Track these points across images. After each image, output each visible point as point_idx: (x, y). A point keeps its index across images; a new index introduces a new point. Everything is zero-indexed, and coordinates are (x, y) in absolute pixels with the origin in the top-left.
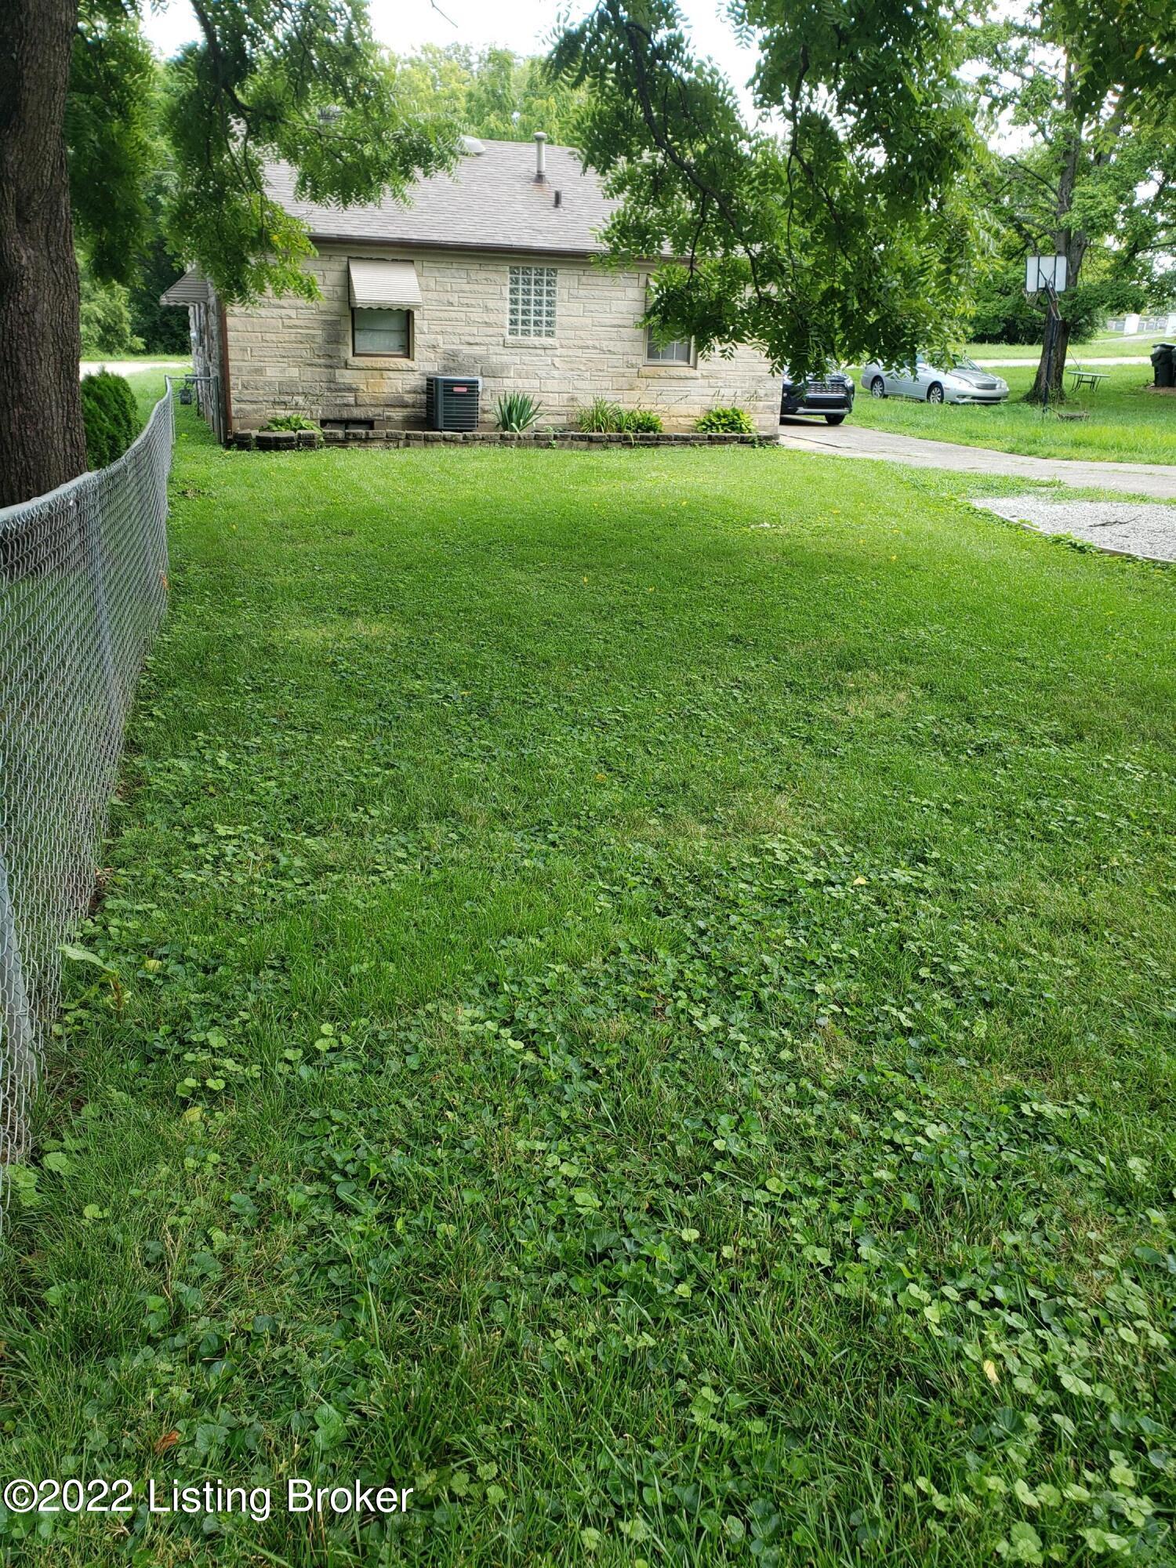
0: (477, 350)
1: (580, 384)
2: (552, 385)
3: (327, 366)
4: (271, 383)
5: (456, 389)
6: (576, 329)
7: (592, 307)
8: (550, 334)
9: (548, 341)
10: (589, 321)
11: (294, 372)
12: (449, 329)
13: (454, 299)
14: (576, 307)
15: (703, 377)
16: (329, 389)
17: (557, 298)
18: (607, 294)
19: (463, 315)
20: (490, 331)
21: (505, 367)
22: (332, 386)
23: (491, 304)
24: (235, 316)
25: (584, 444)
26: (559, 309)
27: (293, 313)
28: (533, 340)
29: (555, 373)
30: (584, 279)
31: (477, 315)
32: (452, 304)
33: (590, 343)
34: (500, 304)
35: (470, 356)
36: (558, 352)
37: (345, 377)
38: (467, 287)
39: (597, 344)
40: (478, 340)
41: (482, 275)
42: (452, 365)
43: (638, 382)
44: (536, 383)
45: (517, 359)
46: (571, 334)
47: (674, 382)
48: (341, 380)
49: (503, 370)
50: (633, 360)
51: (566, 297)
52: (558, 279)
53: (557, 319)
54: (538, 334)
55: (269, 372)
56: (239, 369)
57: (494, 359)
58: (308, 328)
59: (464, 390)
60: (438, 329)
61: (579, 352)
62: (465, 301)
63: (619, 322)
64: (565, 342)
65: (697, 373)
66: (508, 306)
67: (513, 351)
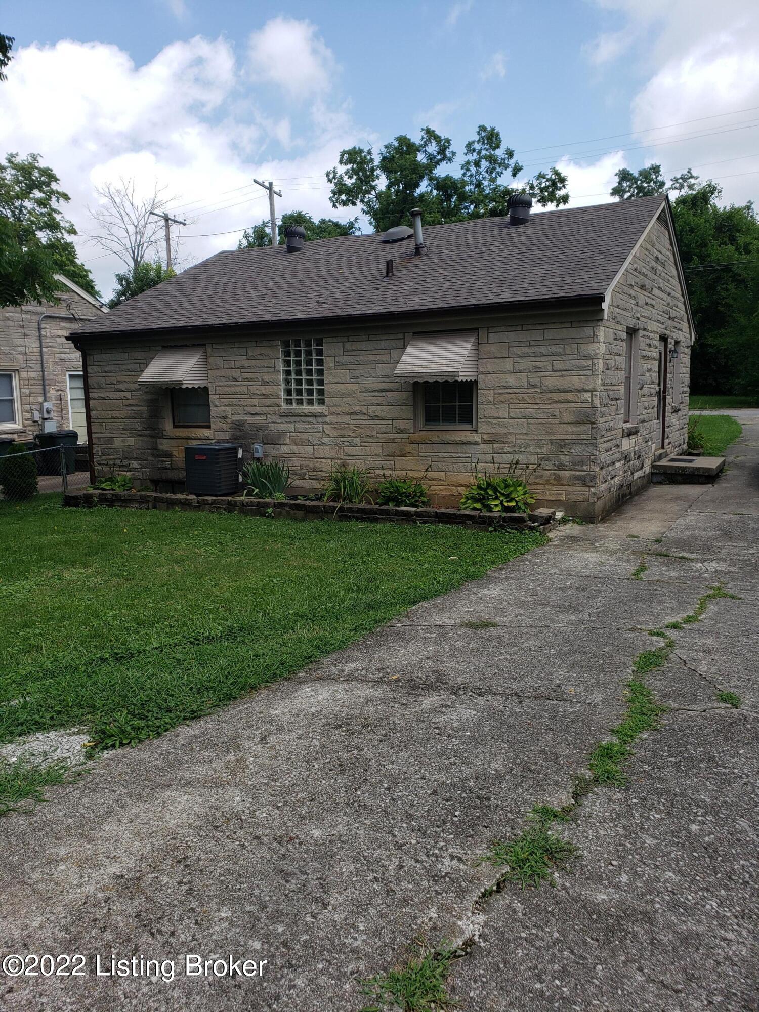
0: (259, 420)
1: (350, 450)
2: (326, 451)
3: (152, 437)
4: (117, 450)
5: (197, 457)
6: (343, 395)
7: (358, 373)
8: (321, 402)
9: (316, 408)
10: (354, 387)
11: (131, 441)
12: (235, 402)
13: (237, 374)
14: (344, 375)
15: (485, 442)
16: (153, 455)
17: (325, 367)
18: (372, 358)
19: (245, 389)
20: (268, 402)
21: (281, 434)
22: (155, 452)
23: (266, 377)
24: (94, 399)
26: (327, 378)
27: (128, 394)
28: (305, 408)
29: (326, 440)
30: (348, 346)
31: (257, 388)
32: (235, 380)
33: (357, 409)
34: (274, 376)
35: (252, 425)
36: (328, 419)
37: (165, 445)
38: (246, 363)
39: (364, 409)
40: (258, 410)
41: (257, 351)
42: (238, 433)
43: (409, 448)
44: (310, 449)
45: (291, 427)
46: (338, 400)
47: (450, 448)
48: (161, 448)
49: (279, 438)
50: (402, 425)
51: (332, 365)
52: (324, 347)
53: (326, 387)
54: (310, 402)
55: (118, 442)
56: (99, 439)
57: (273, 427)
58: (139, 406)
59: (204, 458)
60: (226, 402)
61: (347, 419)
62: (245, 376)
63: (385, 386)
64: (334, 409)
65: (477, 438)
66: (282, 377)
67: (288, 419)
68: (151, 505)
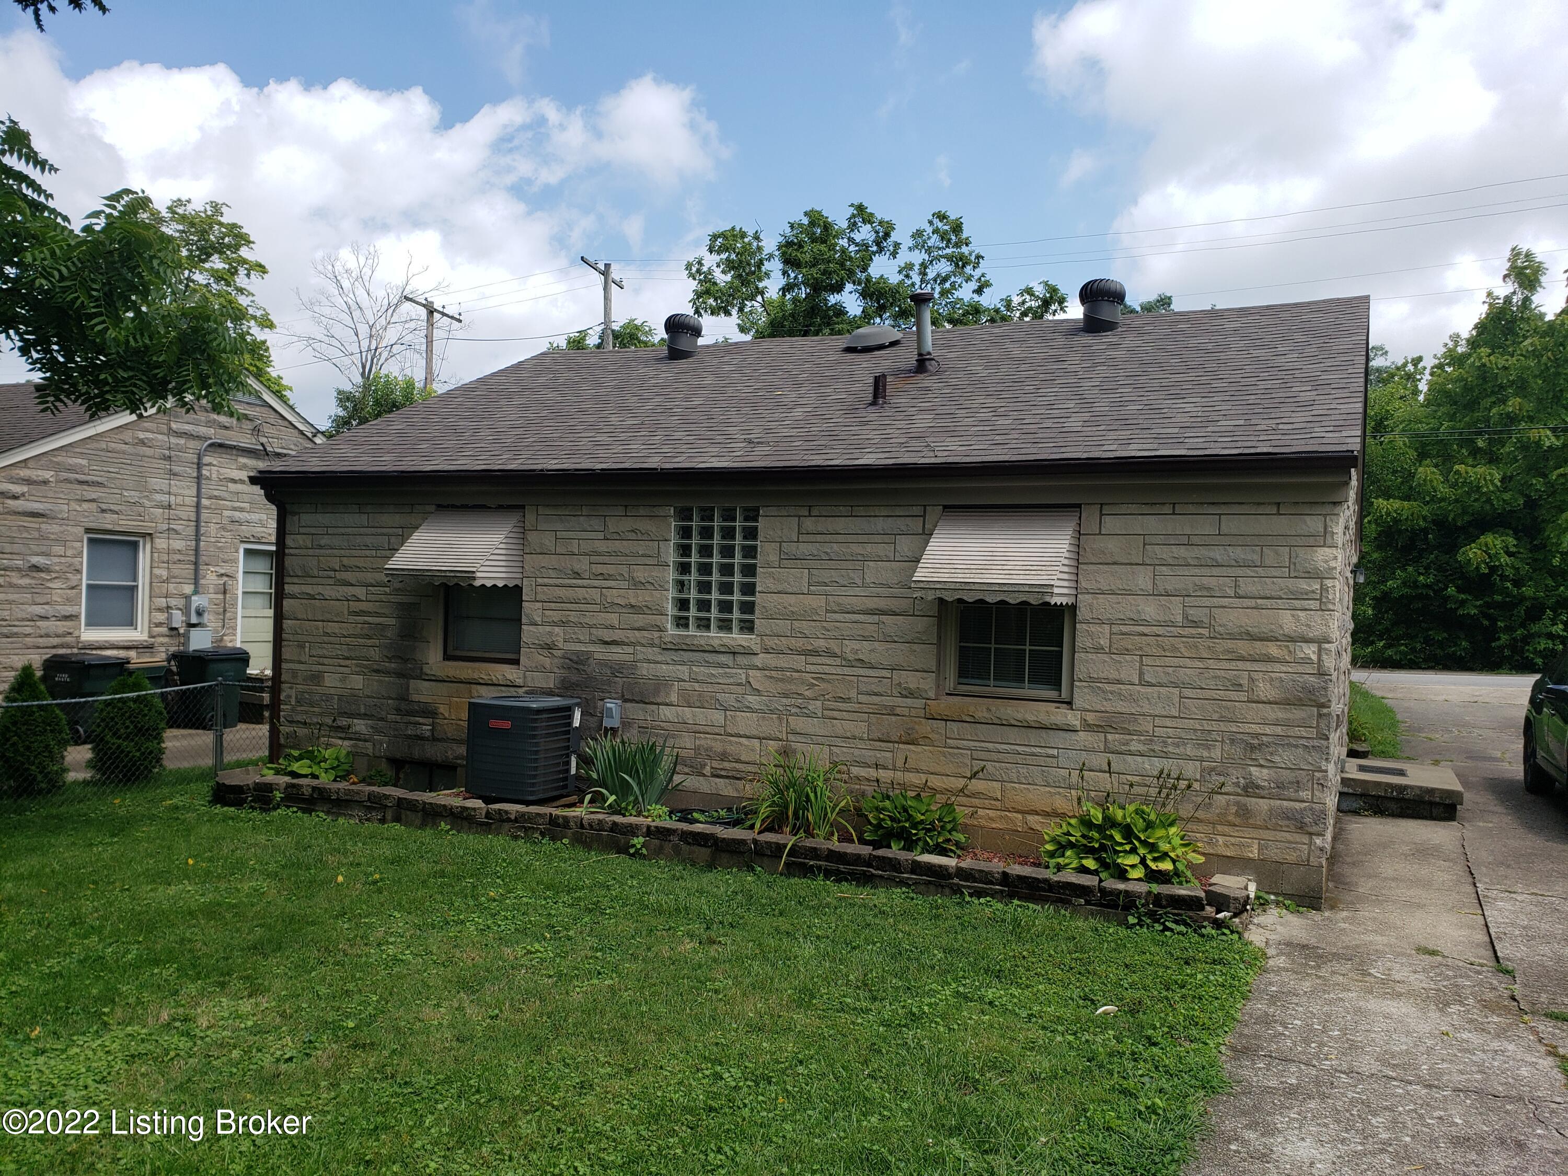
0: (618, 654)
1: (799, 723)
2: (745, 722)
3: (400, 675)
4: (328, 698)
5: (493, 723)
6: (793, 617)
7: (825, 576)
8: (747, 626)
9: (737, 638)
10: (817, 602)
11: (357, 682)
12: (573, 617)
13: (582, 564)
14: (797, 577)
15: (1088, 727)
16: (398, 711)
17: (759, 561)
18: (856, 549)
19: (595, 594)
20: (640, 620)
21: (661, 684)
22: (403, 706)
23: (640, 574)
24: (293, 597)
25: (704, 853)
26: (761, 581)
27: (360, 592)
28: (715, 636)
29: (752, 700)
30: (809, 524)
31: (619, 594)
32: (577, 575)
33: (821, 644)
34: (656, 573)
35: (603, 663)
36: (758, 661)
37: (422, 691)
38: (602, 546)
39: (834, 646)
40: (618, 635)
41: (626, 524)
42: (574, 678)
43: (926, 727)
44: (717, 717)
45: (683, 671)
46: (782, 626)
47: (1013, 735)
48: (415, 697)
49: (657, 691)
50: (913, 681)
51: (774, 558)
52: (762, 524)
53: (758, 598)
54: (725, 625)
55: (331, 681)
56: (294, 673)
57: (645, 670)
58: (377, 614)
59: (507, 725)
60: (556, 616)
61: (799, 661)
62: (599, 569)
63: (882, 604)
64: (771, 642)
65: (1072, 718)
66: (671, 575)
67: (676, 656)
68: (389, 815)
